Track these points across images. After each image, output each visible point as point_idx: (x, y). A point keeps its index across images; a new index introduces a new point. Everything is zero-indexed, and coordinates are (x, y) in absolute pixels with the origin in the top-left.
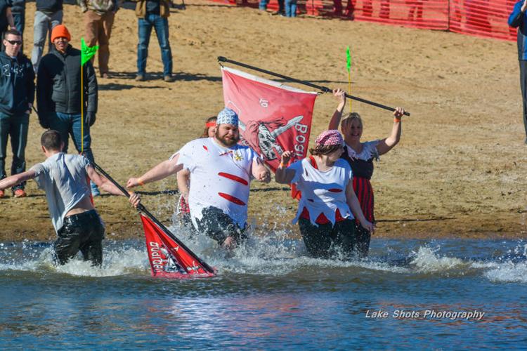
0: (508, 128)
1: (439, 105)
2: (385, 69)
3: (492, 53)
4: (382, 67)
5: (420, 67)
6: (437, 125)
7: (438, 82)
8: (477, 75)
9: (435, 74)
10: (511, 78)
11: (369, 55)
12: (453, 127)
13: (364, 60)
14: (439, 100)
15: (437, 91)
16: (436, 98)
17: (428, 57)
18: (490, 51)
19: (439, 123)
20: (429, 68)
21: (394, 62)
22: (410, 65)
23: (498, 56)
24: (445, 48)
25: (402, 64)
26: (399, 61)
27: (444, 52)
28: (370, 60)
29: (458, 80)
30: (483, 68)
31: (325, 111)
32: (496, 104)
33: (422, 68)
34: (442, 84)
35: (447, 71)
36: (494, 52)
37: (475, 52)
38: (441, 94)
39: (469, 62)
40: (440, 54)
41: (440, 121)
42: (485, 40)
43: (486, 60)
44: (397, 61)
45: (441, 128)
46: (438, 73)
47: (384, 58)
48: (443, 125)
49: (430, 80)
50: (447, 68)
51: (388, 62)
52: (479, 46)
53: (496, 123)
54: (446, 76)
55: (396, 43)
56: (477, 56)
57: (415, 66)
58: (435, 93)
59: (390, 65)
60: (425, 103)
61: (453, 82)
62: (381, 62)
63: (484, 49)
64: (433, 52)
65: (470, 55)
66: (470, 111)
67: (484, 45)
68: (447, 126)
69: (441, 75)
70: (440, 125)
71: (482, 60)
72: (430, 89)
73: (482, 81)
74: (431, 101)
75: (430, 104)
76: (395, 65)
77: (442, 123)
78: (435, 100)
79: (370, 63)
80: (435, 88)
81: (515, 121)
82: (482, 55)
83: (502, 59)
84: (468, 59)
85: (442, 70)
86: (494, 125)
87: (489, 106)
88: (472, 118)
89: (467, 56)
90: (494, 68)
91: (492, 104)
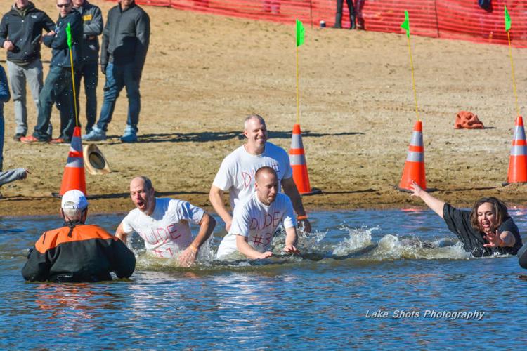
0: (231, 104)
1: (162, 81)
3: (214, 29)
6: (161, 101)
7: (160, 58)
8: (199, 51)
9: (157, 50)
10: (233, 54)
12: (176, 103)
14: (161, 76)
15: (159, 68)
16: (159, 74)
18: (212, 27)
19: (162, 99)
23: (220, 31)
24: (167, 24)
27: (167, 28)
29: (181, 56)
30: (205, 44)
32: (219, 80)
34: (164, 60)
35: (170, 47)
36: (216, 27)
37: (196, 27)
38: (164, 70)
39: (192, 38)
40: (162, 30)
41: (164, 97)
42: (207, 16)
43: (208, 36)
45: (165, 104)
46: (161, 49)
48: (167, 101)
49: (153, 57)
50: (170, 44)
52: (201, 22)
53: (219, 98)
54: (168, 52)
56: (199, 32)
58: (157, 69)
60: (148, 79)
61: (176, 58)
63: (205, 25)
64: (156, 29)
65: (193, 31)
66: (193, 87)
67: (206, 21)
68: (170, 101)
69: (164, 51)
70: (164, 101)
71: (204, 35)
72: (153, 65)
73: (204, 57)
74: (154, 77)
75: (153, 80)
77: (165, 99)
78: (158, 77)
80: (157, 64)
81: (238, 97)
82: (204, 31)
83: (224, 35)
84: (189, 34)
85: (165, 46)
86: (217, 101)
87: (212, 82)
88: (195, 93)
89: (189, 32)
90: (216, 43)
91: (215, 79)
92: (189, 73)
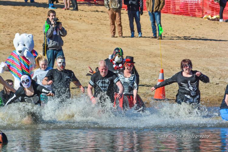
1: (199, 50)
2: (175, 34)
3: (222, 27)
4: (174, 33)
5: (190, 33)
6: (198, 58)
8: (215, 36)
11: (168, 28)
12: (205, 59)
13: (166, 30)
14: (199, 47)
15: (198, 44)
17: (194, 29)
18: (221, 26)
19: (199, 57)
20: (194, 33)
21: (179, 31)
22: (186, 32)
23: (224, 28)
24: (201, 25)
25: (183, 32)
26: (181, 31)
27: (201, 26)
28: (169, 30)
30: (218, 34)
31: (149, 52)
32: (223, 49)
33: (191, 34)
36: (222, 26)
37: (214, 26)
38: (200, 45)
39: (212, 31)
40: (199, 27)
41: (199, 56)
43: (219, 30)
44: (180, 30)
45: (200, 59)
46: (198, 35)
47: (175, 29)
50: (202, 34)
51: (177, 31)
52: (216, 24)
53: (223, 57)
55: (180, 23)
56: (215, 28)
57: (188, 33)
58: (197, 44)
59: (177, 32)
60: (193, 49)
62: (173, 31)
63: (218, 25)
64: (196, 27)
65: (212, 28)
66: (212, 52)
68: (202, 58)
70: (199, 58)
71: (217, 30)
72: (195, 43)
74: (195, 48)
75: (195, 49)
76: (179, 32)
77: (200, 57)
78: (197, 47)
79: (169, 31)
80: (197, 42)
82: (217, 28)
83: (226, 29)
84: (211, 29)
85: (200, 34)
86: (223, 58)
87: (221, 50)
88: (213, 55)
89: (211, 28)
90: (223, 33)
91: (222, 49)
92: (211, 46)
